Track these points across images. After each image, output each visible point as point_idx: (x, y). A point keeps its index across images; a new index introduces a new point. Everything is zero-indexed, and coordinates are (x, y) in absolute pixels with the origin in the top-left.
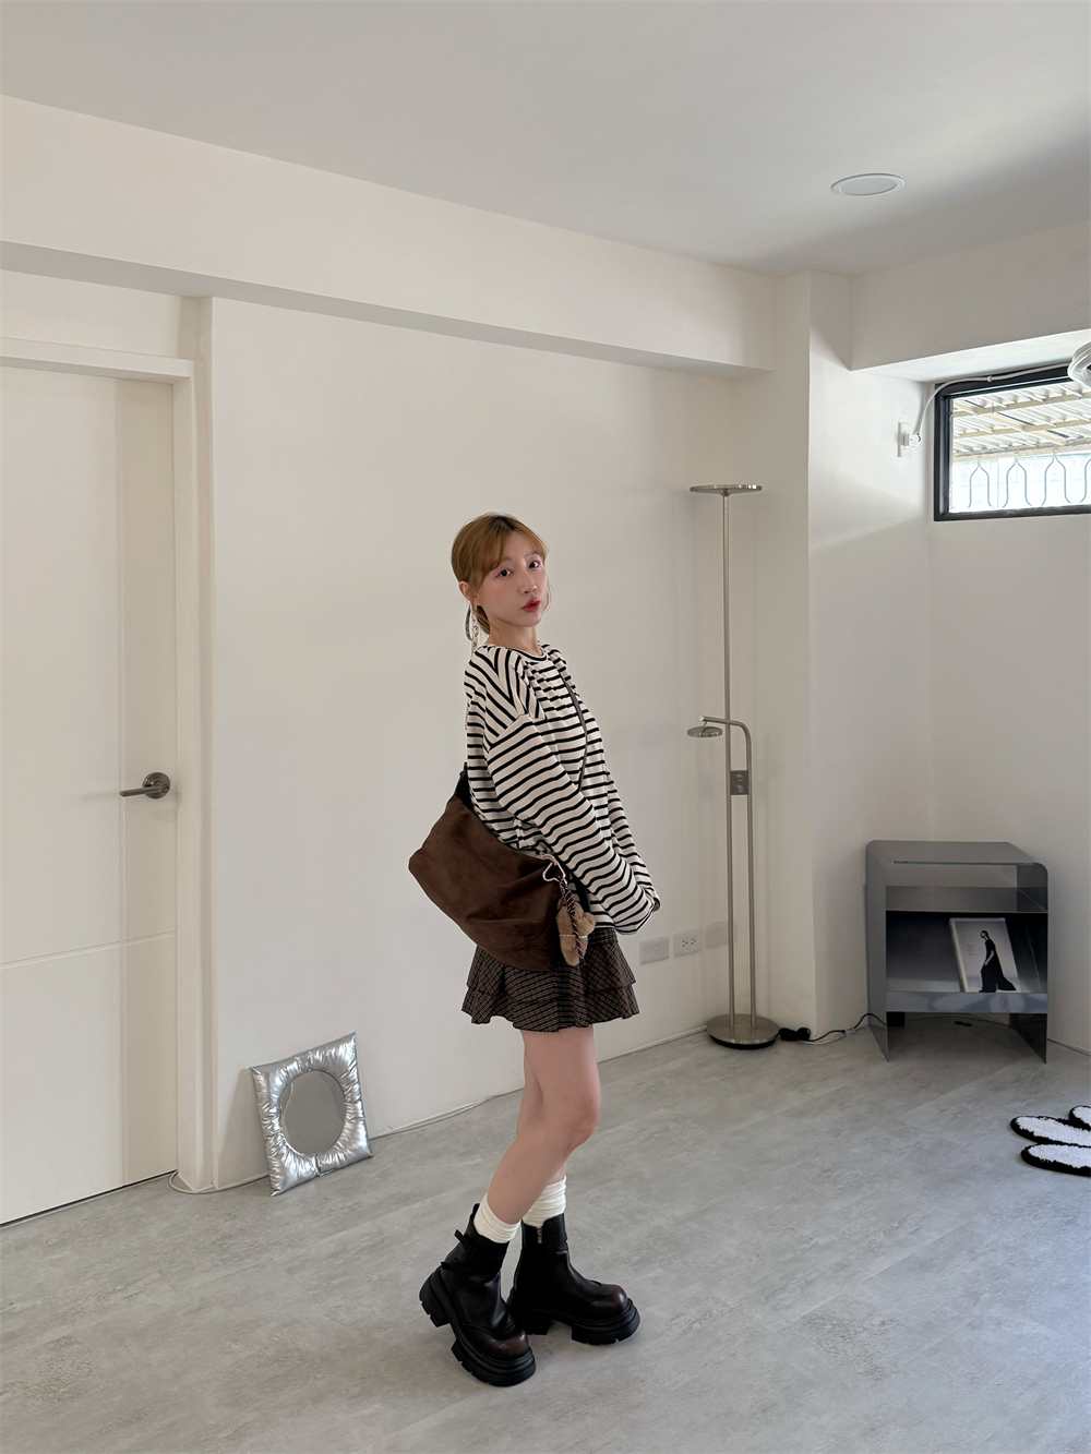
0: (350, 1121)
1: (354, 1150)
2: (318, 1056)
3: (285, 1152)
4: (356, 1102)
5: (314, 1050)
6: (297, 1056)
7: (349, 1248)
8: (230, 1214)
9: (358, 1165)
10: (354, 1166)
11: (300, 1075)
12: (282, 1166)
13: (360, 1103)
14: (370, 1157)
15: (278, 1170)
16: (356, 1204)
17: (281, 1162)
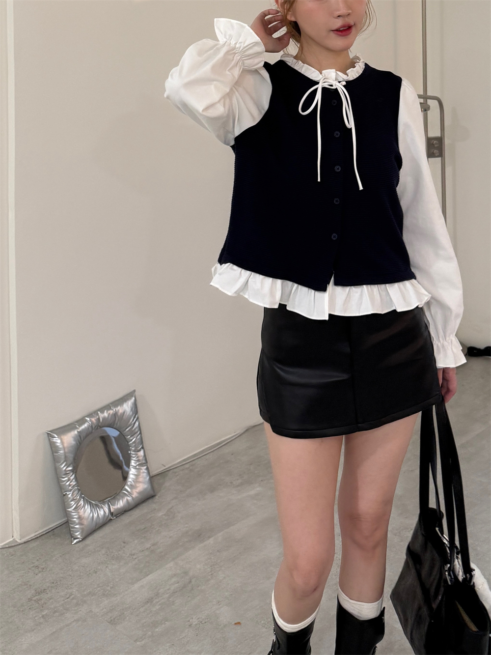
0: (135, 468)
1: (140, 493)
2: (106, 414)
3: (82, 502)
4: (139, 451)
5: (102, 410)
6: (88, 416)
7: (160, 591)
8: (37, 567)
9: (144, 504)
10: (141, 507)
11: (91, 433)
12: (80, 518)
13: (142, 452)
14: (152, 497)
15: (77, 522)
16: (153, 545)
17: (78, 513)
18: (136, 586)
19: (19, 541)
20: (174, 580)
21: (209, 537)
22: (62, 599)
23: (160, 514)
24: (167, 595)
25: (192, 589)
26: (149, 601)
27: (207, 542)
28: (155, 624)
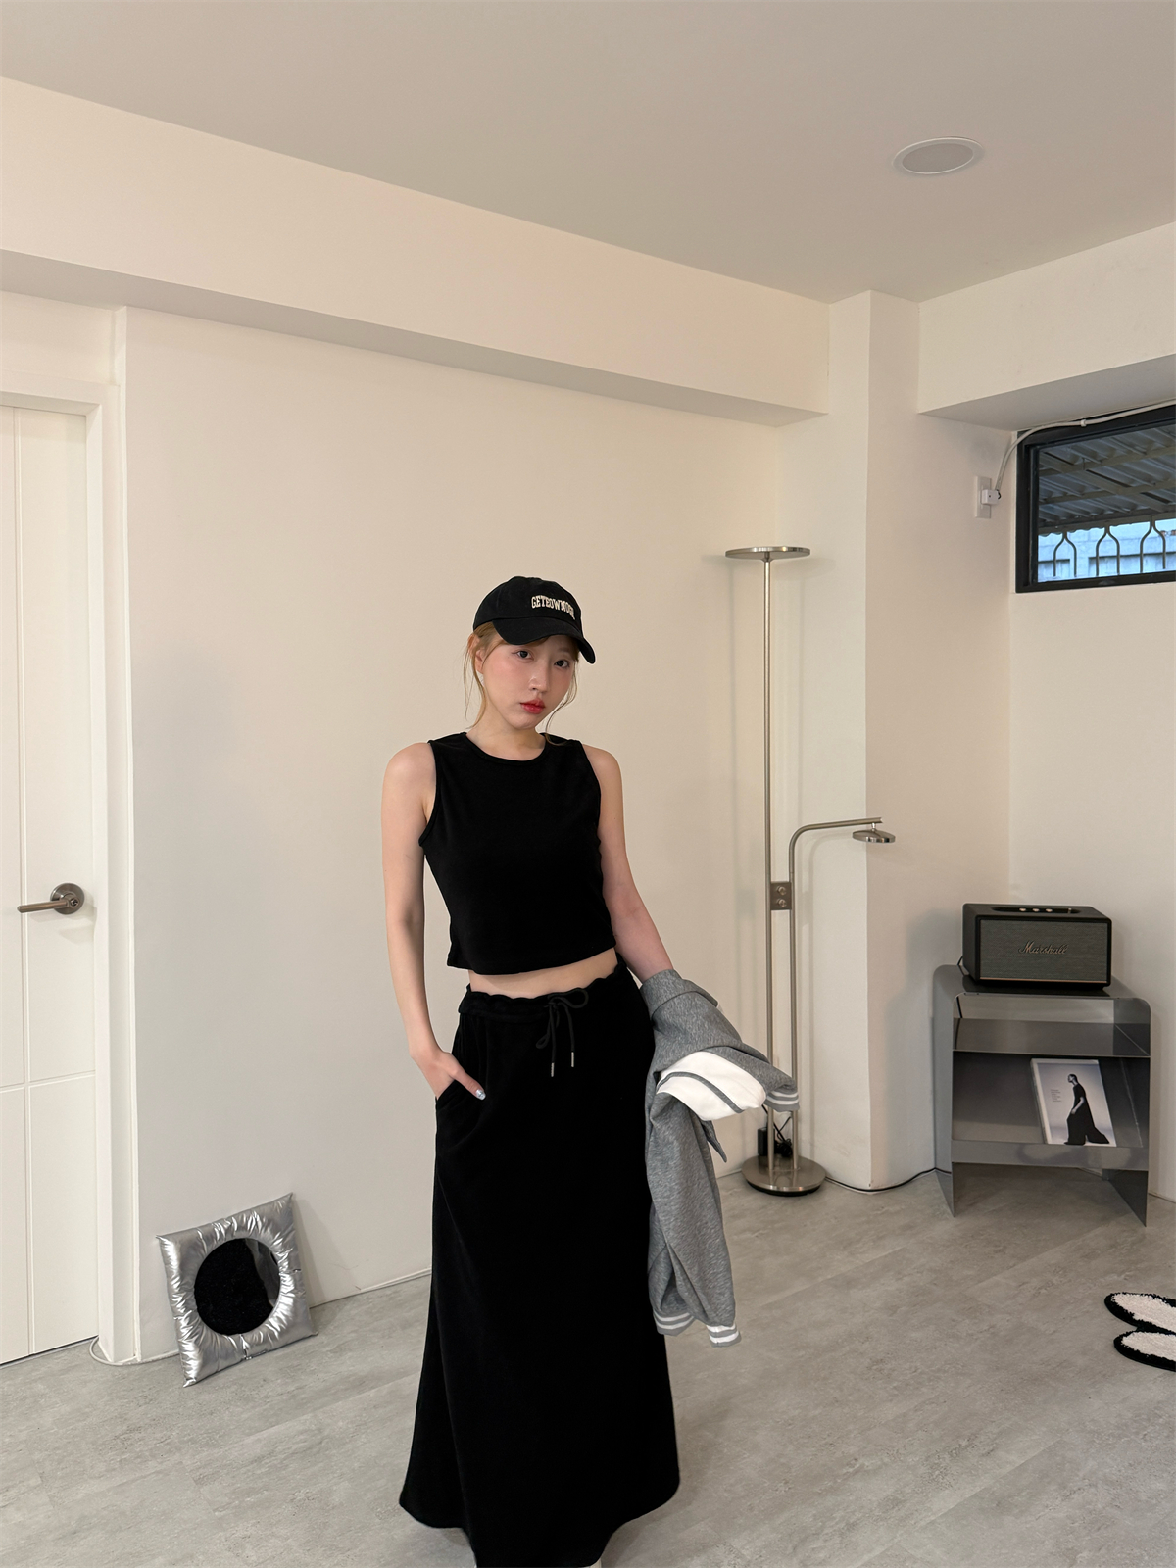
8: (146, 1397)
16: (299, 1388)
18: (252, 1437)
19: (139, 1360)
20: (302, 1437)
21: (373, 1388)
22: (155, 1442)
23: (325, 1350)
24: (283, 1457)
25: (318, 1453)
26: (258, 1460)
27: (367, 1393)
28: (250, 1492)
